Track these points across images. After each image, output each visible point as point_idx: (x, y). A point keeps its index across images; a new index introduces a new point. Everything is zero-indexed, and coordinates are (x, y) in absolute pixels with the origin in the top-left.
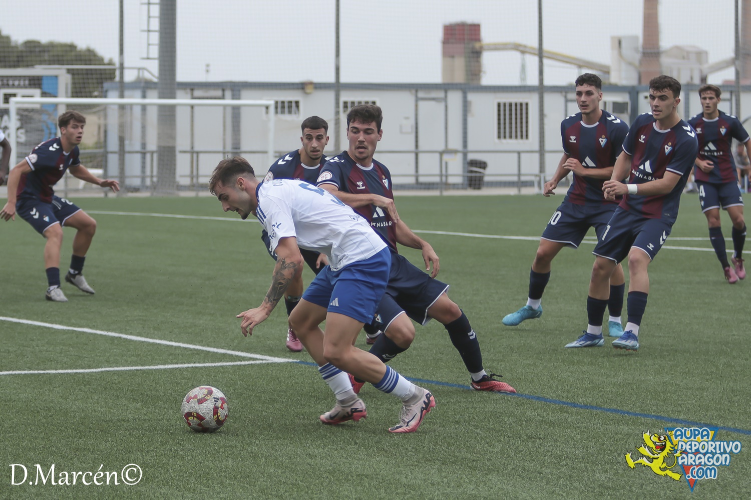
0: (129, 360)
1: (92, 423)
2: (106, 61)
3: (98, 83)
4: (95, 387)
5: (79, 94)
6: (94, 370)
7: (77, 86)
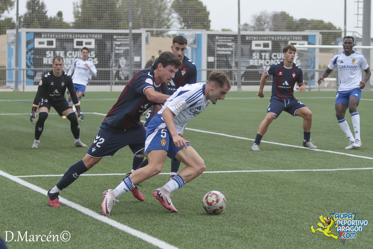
0: (350, 165)
1: (333, 194)
2: (337, 28)
3: (334, 38)
4: (334, 177)
5: (325, 44)
6: (334, 170)
7: (324, 40)
